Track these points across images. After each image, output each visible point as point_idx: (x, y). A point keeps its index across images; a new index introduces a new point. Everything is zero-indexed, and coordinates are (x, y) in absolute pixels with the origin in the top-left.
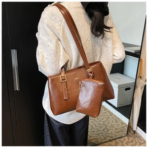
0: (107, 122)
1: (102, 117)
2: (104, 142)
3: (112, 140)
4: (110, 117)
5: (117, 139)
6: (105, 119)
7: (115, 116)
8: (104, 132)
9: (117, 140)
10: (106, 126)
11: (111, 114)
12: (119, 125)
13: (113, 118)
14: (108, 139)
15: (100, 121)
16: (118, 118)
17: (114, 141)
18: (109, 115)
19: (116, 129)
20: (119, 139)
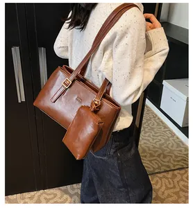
0: (165, 145)
1: (159, 138)
2: (157, 173)
3: (168, 171)
4: (171, 139)
5: (175, 170)
6: (163, 141)
7: (178, 138)
8: (159, 159)
9: (176, 172)
10: (164, 151)
11: (173, 135)
12: (181, 151)
13: (174, 140)
14: (163, 169)
15: (155, 143)
16: (181, 142)
17: (170, 173)
18: (170, 135)
19: (176, 157)
20: (178, 171)
